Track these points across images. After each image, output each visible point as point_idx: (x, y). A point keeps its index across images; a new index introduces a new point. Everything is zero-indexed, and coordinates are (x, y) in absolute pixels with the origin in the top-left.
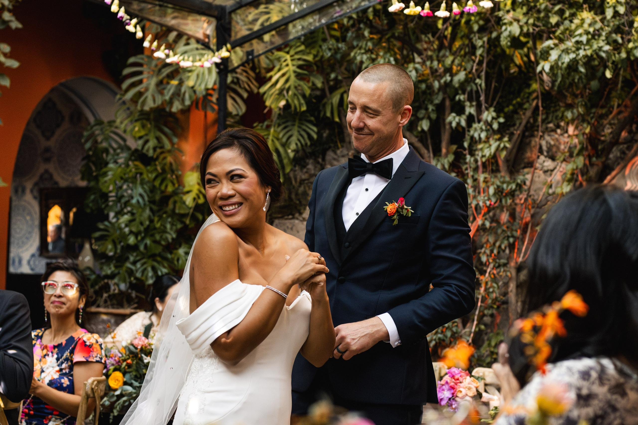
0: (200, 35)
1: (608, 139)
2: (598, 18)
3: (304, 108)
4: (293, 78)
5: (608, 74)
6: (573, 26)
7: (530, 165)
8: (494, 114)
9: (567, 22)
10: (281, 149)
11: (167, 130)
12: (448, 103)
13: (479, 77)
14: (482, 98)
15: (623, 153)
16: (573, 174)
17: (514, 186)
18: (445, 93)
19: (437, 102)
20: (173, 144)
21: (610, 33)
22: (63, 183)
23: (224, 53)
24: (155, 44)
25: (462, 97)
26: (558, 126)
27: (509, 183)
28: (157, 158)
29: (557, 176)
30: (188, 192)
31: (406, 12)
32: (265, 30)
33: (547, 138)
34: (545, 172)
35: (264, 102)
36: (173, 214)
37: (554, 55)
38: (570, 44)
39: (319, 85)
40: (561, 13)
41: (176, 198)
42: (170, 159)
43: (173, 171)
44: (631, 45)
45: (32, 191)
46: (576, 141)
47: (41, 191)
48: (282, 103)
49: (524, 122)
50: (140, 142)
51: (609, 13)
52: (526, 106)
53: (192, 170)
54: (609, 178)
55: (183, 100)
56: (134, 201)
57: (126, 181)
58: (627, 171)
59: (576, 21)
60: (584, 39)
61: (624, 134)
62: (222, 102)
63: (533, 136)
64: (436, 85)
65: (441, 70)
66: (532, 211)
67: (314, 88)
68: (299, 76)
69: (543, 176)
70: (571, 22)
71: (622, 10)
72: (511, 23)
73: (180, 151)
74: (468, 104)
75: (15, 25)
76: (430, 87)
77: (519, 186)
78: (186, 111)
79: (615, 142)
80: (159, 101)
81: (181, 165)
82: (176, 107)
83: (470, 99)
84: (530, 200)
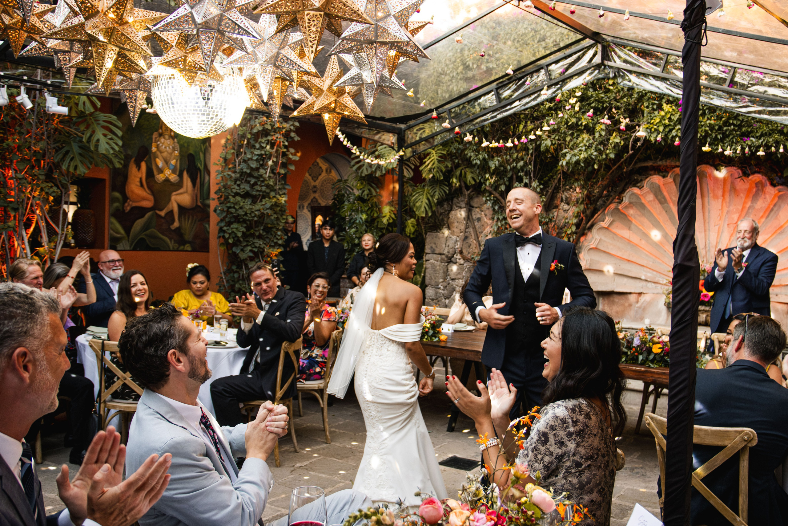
0: (389, 143)
1: (597, 195)
2: (591, 137)
3: (442, 178)
4: (436, 162)
5: (596, 167)
6: (578, 141)
7: (557, 207)
8: (538, 184)
9: (575, 139)
10: (430, 198)
11: (373, 185)
12: (514, 176)
13: (530, 164)
14: (532, 175)
15: (604, 202)
16: (578, 213)
17: (547, 220)
18: (513, 171)
19: (509, 176)
20: (376, 192)
21: (597, 145)
22: (323, 204)
23: (401, 153)
24: (366, 156)
25: (522, 174)
26: (571, 188)
27: (545, 218)
28: (369, 200)
29: (570, 213)
30: (385, 216)
31: (491, 146)
32: (421, 140)
33: (566, 193)
34: (564, 211)
35: (422, 175)
36: (377, 228)
37: (568, 157)
38: (576, 151)
39: (450, 166)
40: (572, 134)
41: (378, 220)
42: (375, 200)
43: (377, 206)
44: (608, 151)
45: (307, 208)
46: (580, 195)
47: (312, 208)
48: (431, 176)
49: (554, 186)
50: (360, 191)
51: (597, 135)
52: (555, 177)
53: (387, 205)
54: (597, 215)
55: (382, 171)
56: (357, 221)
57: (353, 211)
58: (606, 212)
59: (580, 139)
60: (584, 148)
61: (605, 192)
62: (401, 171)
63: (558, 192)
64: (509, 167)
65: (511, 160)
66: (557, 231)
67: (447, 167)
68: (439, 161)
69: (563, 213)
70: (577, 139)
71: (603, 133)
72: (546, 140)
73: (381, 196)
74: (524, 177)
75: (297, 138)
76: (505, 168)
77: (551, 220)
78: (383, 176)
79: (600, 196)
80: (369, 172)
81: (381, 202)
82: (378, 174)
83: (526, 175)
84: (556, 227)
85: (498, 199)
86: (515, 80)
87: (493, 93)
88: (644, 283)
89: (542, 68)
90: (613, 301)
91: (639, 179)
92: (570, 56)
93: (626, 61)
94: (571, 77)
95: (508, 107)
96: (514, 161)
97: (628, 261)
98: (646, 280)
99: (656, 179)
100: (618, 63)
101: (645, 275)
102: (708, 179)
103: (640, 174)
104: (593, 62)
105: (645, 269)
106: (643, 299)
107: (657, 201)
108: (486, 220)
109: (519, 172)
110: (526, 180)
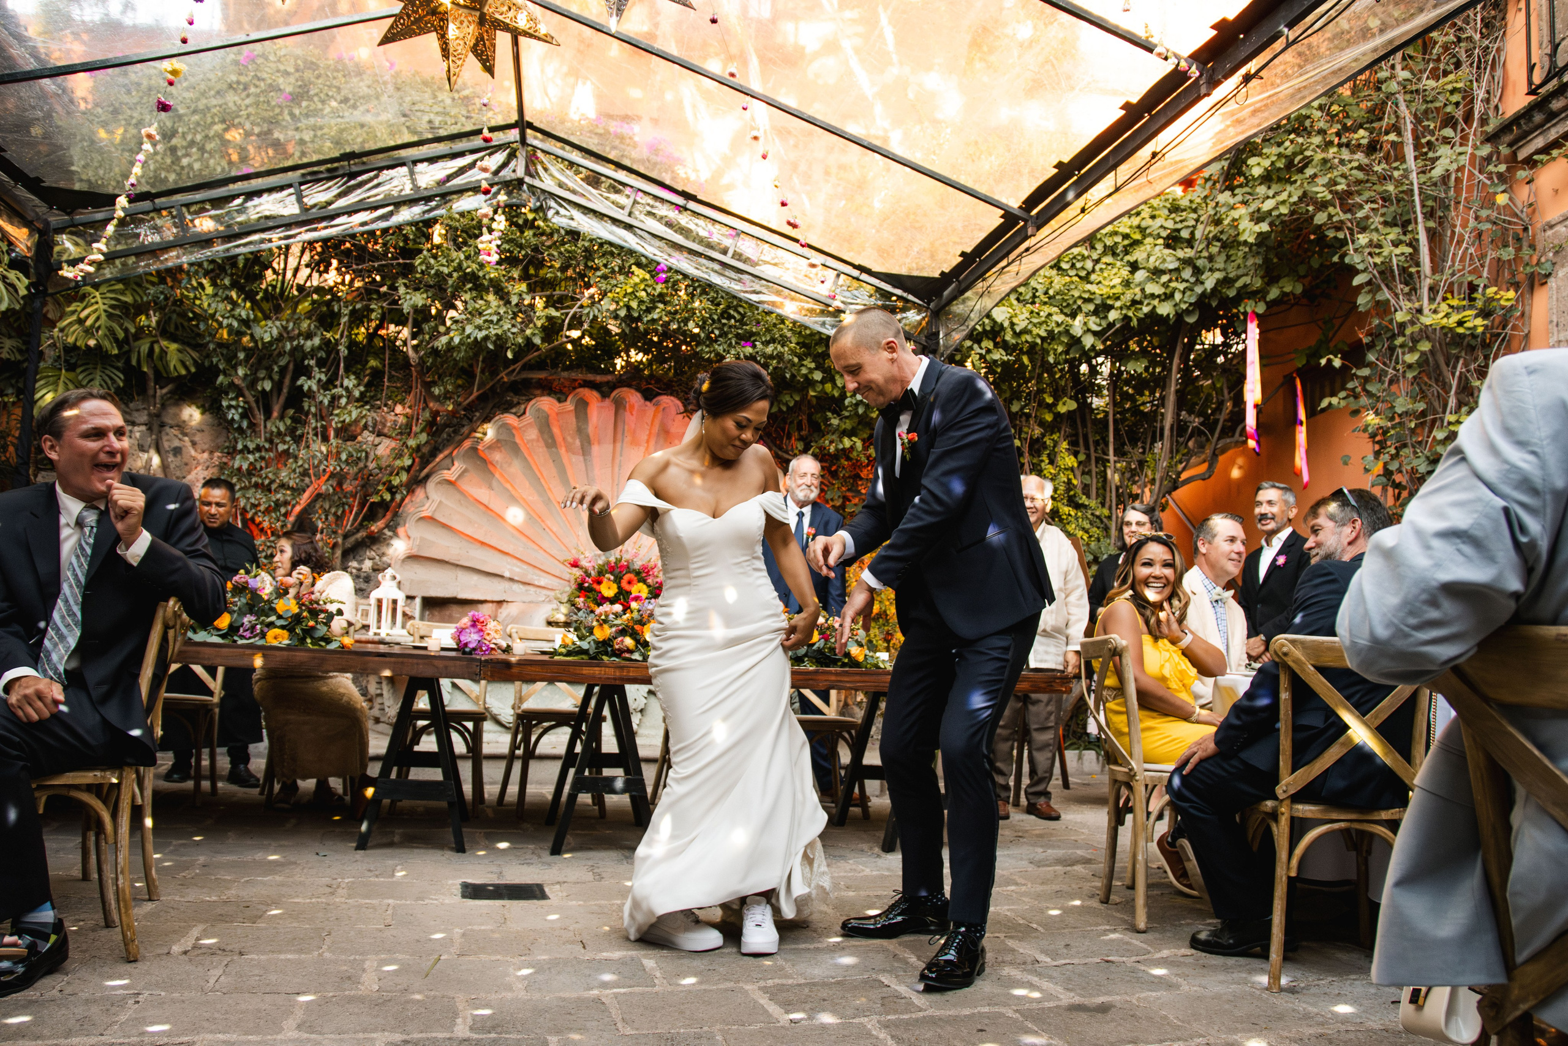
3: (113, 352)
4: (104, 316)
26: (386, 405)
29: (385, 451)
33: (373, 414)
34: (370, 446)
48: (92, 342)
58: (456, 452)
68: (110, 316)
85: (250, 408)
86: (343, 176)
87: (292, 190)
88: (506, 585)
89: (403, 164)
90: (450, 616)
91: (515, 400)
92: (461, 154)
93: (561, 185)
94: (461, 192)
95: (324, 224)
96: (300, 334)
97: (483, 543)
98: (511, 580)
99: (545, 403)
100: (548, 184)
101: (510, 570)
102: (627, 414)
103: (517, 392)
104: (502, 174)
105: (509, 559)
106: (505, 612)
107: (542, 444)
108: (193, 453)
109: (305, 357)
110: (320, 375)
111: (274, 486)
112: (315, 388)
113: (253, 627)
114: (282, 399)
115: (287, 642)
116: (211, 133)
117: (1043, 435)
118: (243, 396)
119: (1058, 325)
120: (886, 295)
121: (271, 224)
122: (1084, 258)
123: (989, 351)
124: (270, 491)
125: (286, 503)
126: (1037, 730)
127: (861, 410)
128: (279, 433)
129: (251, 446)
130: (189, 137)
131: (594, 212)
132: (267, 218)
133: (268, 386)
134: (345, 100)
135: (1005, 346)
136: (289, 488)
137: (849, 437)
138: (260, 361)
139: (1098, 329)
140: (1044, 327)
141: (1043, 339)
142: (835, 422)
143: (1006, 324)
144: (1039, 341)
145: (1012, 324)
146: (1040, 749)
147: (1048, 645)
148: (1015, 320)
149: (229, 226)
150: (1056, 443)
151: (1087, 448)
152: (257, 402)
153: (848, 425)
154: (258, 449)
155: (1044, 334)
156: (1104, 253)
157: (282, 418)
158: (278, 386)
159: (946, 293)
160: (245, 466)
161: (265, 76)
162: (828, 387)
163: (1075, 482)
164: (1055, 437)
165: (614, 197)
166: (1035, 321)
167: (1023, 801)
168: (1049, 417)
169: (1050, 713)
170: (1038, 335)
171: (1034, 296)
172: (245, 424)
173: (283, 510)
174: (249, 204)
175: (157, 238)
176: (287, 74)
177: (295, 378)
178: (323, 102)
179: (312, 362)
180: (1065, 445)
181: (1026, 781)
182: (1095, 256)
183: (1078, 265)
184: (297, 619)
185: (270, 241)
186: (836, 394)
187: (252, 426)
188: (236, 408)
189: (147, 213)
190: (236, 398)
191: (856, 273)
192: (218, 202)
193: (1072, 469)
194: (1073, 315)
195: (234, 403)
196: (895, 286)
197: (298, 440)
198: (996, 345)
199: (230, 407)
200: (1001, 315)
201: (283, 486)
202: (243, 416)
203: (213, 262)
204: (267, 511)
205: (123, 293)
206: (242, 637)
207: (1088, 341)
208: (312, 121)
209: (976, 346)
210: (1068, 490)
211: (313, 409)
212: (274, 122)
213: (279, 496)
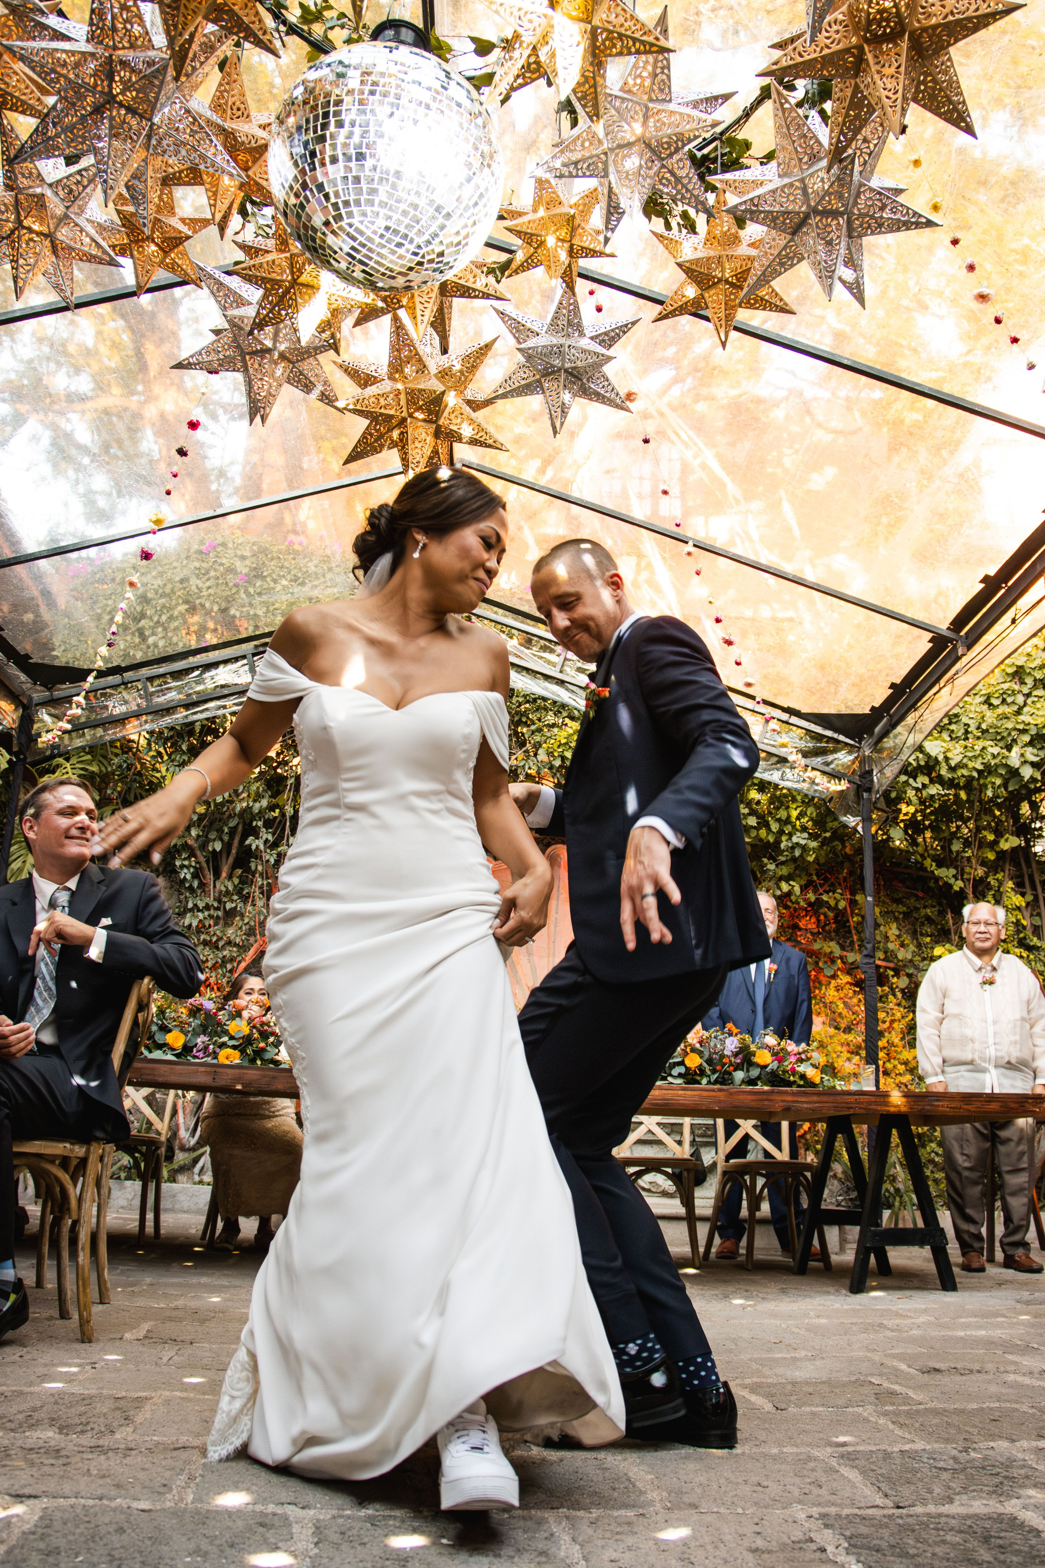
87: (245, 661)
96: (249, 797)
109: (253, 818)
110: (267, 835)
111: (221, 944)
112: (262, 847)
113: (206, 1048)
114: (231, 860)
115: (238, 1061)
116: (176, 613)
117: (987, 875)
118: (195, 856)
119: (994, 757)
120: (819, 737)
121: (226, 692)
122: (1014, 693)
123: (924, 786)
124: (217, 948)
125: (232, 960)
126: (1009, 1172)
127: (797, 853)
128: (228, 893)
129: (201, 905)
130: (156, 619)
131: (527, 670)
132: (222, 686)
133: (218, 846)
134: (295, 579)
135: (940, 780)
136: (236, 945)
137: (787, 881)
138: (211, 823)
139: (1036, 759)
140: (980, 760)
141: (980, 772)
142: (772, 867)
143: (941, 758)
144: (975, 774)
145: (947, 759)
146: (1013, 1194)
147: (1014, 1079)
148: (949, 755)
149: (189, 695)
150: (1001, 883)
151: (1034, 888)
152: (207, 862)
153: (784, 871)
154: (208, 907)
155: (981, 767)
156: (1035, 687)
157: (230, 877)
158: (227, 847)
159: (877, 730)
160: (195, 924)
161: (224, 561)
162: (763, 833)
163: (1024, 922)
164: (1000, 876)
165: (546, 655)
166: (970, 754)
167: (999, 1255)
168: (991, 856)
169: (1022, 1154)
170: (975, 769)
171: (967, 732)
172: (196, 884)
173: (229, 966)
174: (207, 675)
175: (124, 709)
176: (243, 558)
177: (244, 837)
178: (275, 581)
179: (260, 824)
180: (1010, 884)
181: (1000, 1230)
182: (1026, 690)
183: (1009, 700)
184: (248, 1040)
185: (224, 707)
186: (771, 839)
187: (202, 885)
188: (187, 867)
189: (114, 687)
190: (188, 858)
191: (785, 716)
192: (177, 675)
193: (1019, 908)
194: (1009, 748)
195: (186, 863)
196: (825, 727)
197: (245, 899)
198: (932, 781)
199: (182, 867)
200: (934, 748)
201: (229, 943)
202: (195, 876)
203: (172, 729)
204: (214, 967)
205: (90, 763)
206: (195, 1057)
207: (1027, 772)
208: (264, 598)
209: (911, 781)
210: (1018, 932)
211: (260, 868)
212: (230, 600)
213: (225, 953)
